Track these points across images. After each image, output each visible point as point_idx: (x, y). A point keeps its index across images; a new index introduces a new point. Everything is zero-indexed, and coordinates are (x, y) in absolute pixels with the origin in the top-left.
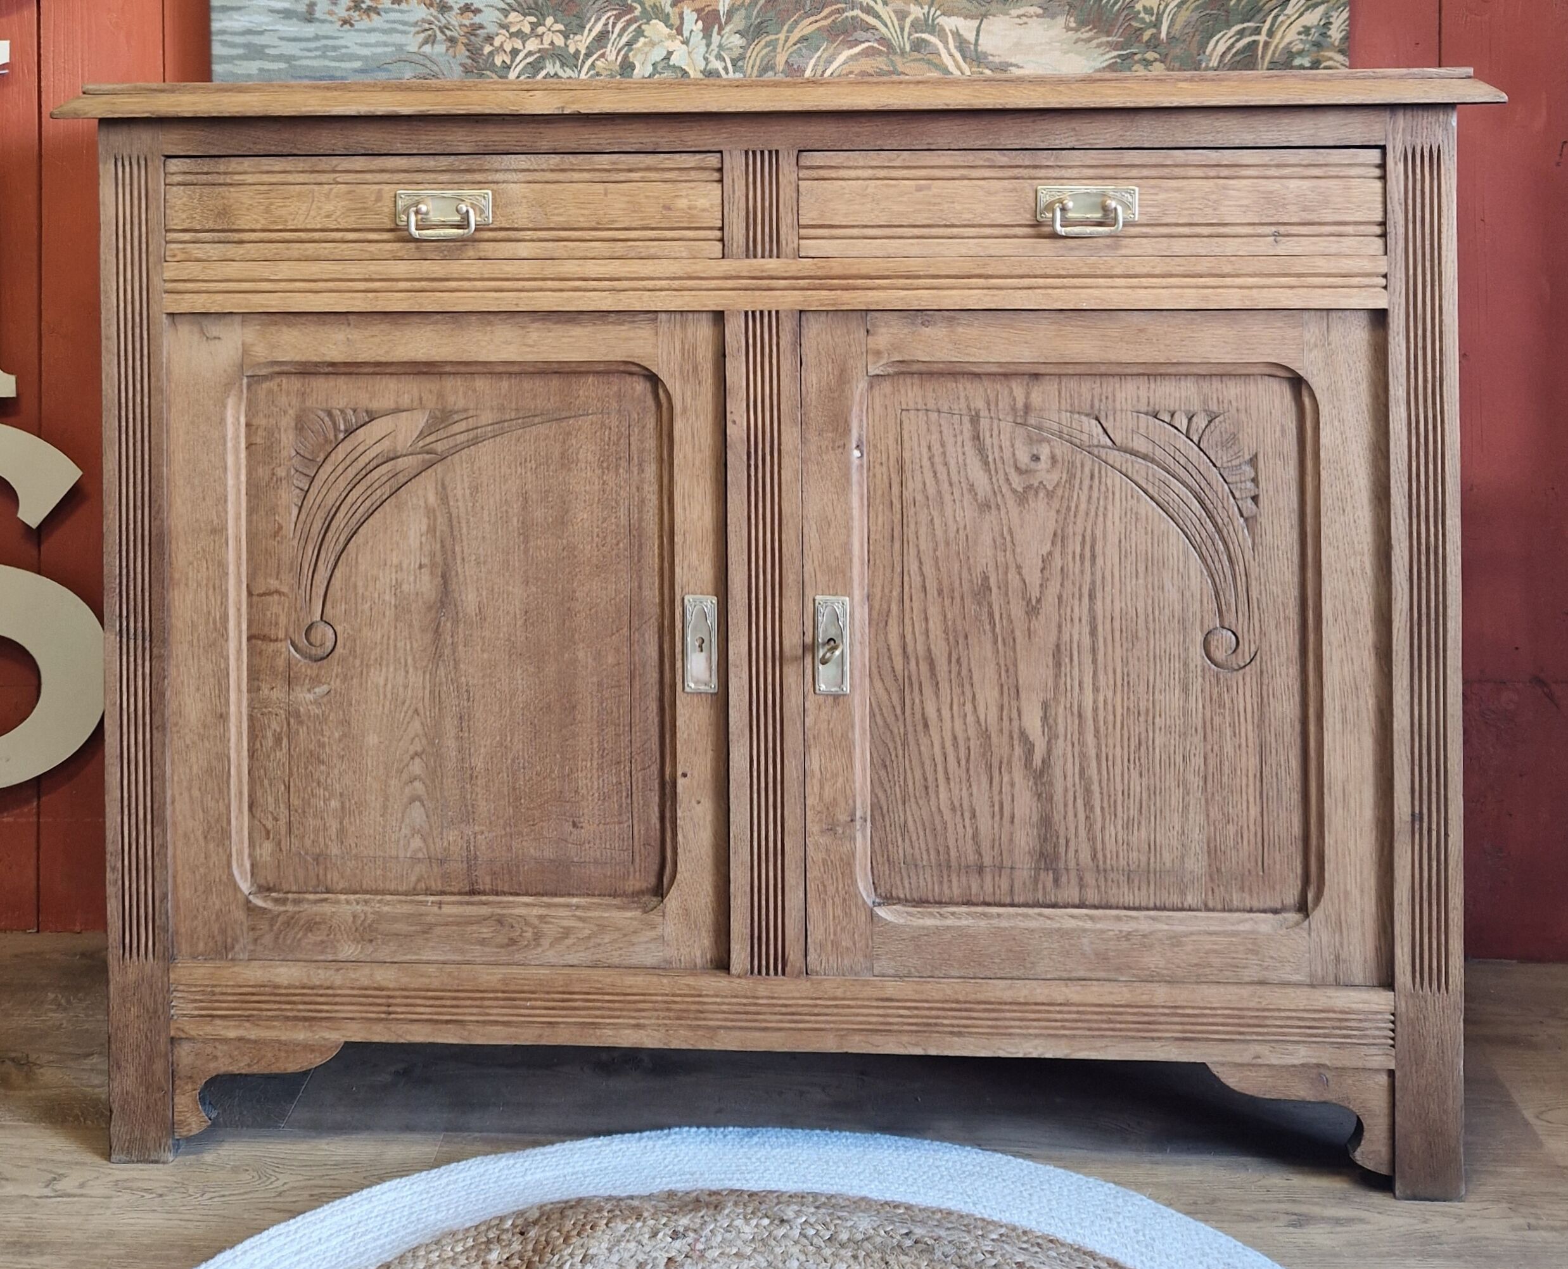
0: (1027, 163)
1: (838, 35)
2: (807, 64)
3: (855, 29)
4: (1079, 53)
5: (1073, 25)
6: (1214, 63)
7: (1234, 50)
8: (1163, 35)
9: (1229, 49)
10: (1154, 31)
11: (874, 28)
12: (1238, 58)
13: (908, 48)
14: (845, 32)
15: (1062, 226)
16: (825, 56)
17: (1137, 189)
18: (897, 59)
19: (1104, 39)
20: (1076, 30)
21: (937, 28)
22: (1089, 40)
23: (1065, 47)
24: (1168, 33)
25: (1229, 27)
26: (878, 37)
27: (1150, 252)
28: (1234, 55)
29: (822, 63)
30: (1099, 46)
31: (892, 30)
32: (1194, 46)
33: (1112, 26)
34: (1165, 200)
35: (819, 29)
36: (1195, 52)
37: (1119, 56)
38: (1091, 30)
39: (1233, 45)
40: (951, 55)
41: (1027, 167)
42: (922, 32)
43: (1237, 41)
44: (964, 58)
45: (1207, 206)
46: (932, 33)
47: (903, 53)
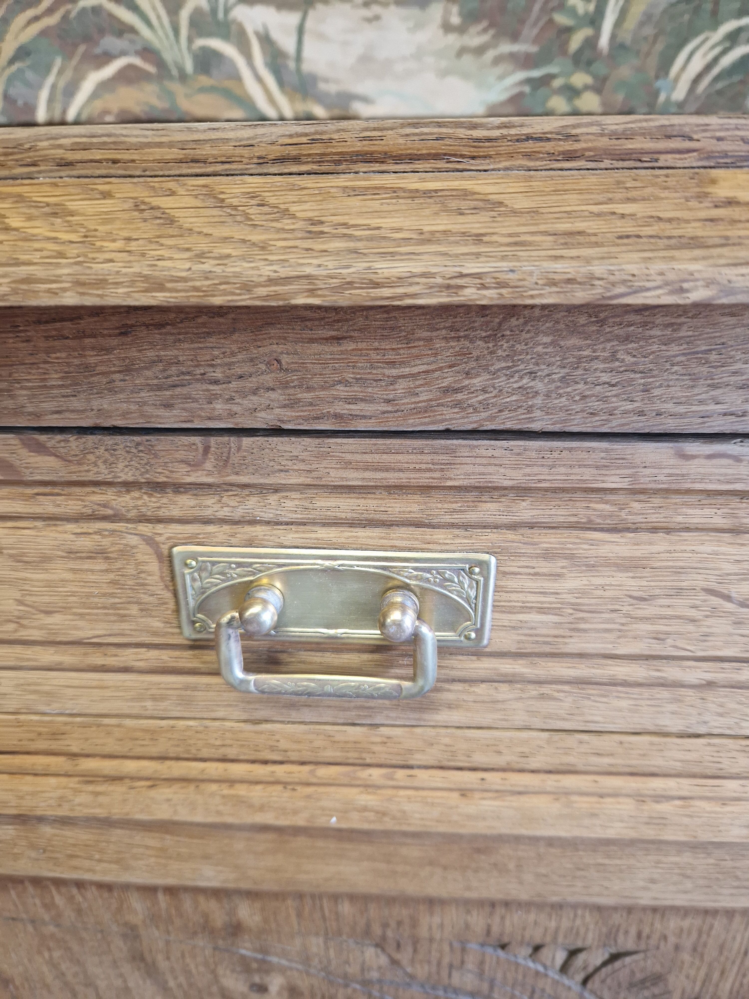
0: (127, 476)
1: (75, 46)
2: (36, 97)
3: (102, 32)
4: (465, 76)
5: (455, 20)
6: (679, 94)
7: (716, 71)
8: (604, 41)
9: (708, 68)
10: (587, 32)
11: (132, 30)
12: (720, 85)
13: (189, 66)
14: (87, 39)
15: (247, 669)
16: (61, 84)
17: (493, 560)
18: (176, 87)
19: (506, 47)
20: (461, 30)
21: (234, 28)
22: (480, 51)
23: (444, 64)
24: (613, 37)
25: (715, 24)
26: (139, 47)
27: (520, 718)
28: (717, 79)
29: (59, 96)
30: (497, 61)
31: (160, 32)
32: (653, 62)
33: (522, 22)
34: (583, 593)
35: (44, 33)
36: (652, 74)
37: (529, 81)
38: (485, 30)
39: (716, 60)
40: (259, 79)
41: (128, 486)
42: (210, 35)
43: (724, 52)
44: (281, 83)
45: (714, 612)
46: (226, 36)
47: (183, 77)
